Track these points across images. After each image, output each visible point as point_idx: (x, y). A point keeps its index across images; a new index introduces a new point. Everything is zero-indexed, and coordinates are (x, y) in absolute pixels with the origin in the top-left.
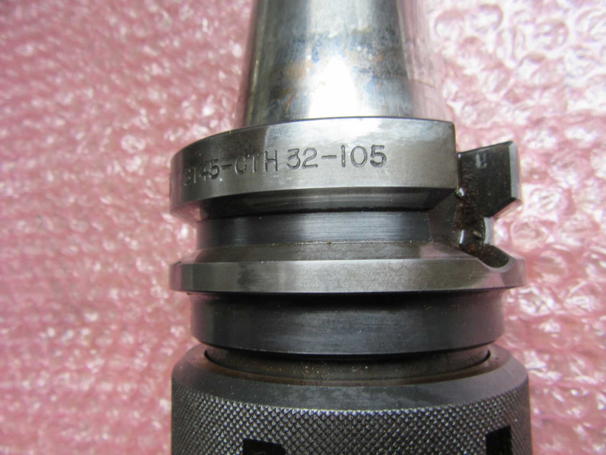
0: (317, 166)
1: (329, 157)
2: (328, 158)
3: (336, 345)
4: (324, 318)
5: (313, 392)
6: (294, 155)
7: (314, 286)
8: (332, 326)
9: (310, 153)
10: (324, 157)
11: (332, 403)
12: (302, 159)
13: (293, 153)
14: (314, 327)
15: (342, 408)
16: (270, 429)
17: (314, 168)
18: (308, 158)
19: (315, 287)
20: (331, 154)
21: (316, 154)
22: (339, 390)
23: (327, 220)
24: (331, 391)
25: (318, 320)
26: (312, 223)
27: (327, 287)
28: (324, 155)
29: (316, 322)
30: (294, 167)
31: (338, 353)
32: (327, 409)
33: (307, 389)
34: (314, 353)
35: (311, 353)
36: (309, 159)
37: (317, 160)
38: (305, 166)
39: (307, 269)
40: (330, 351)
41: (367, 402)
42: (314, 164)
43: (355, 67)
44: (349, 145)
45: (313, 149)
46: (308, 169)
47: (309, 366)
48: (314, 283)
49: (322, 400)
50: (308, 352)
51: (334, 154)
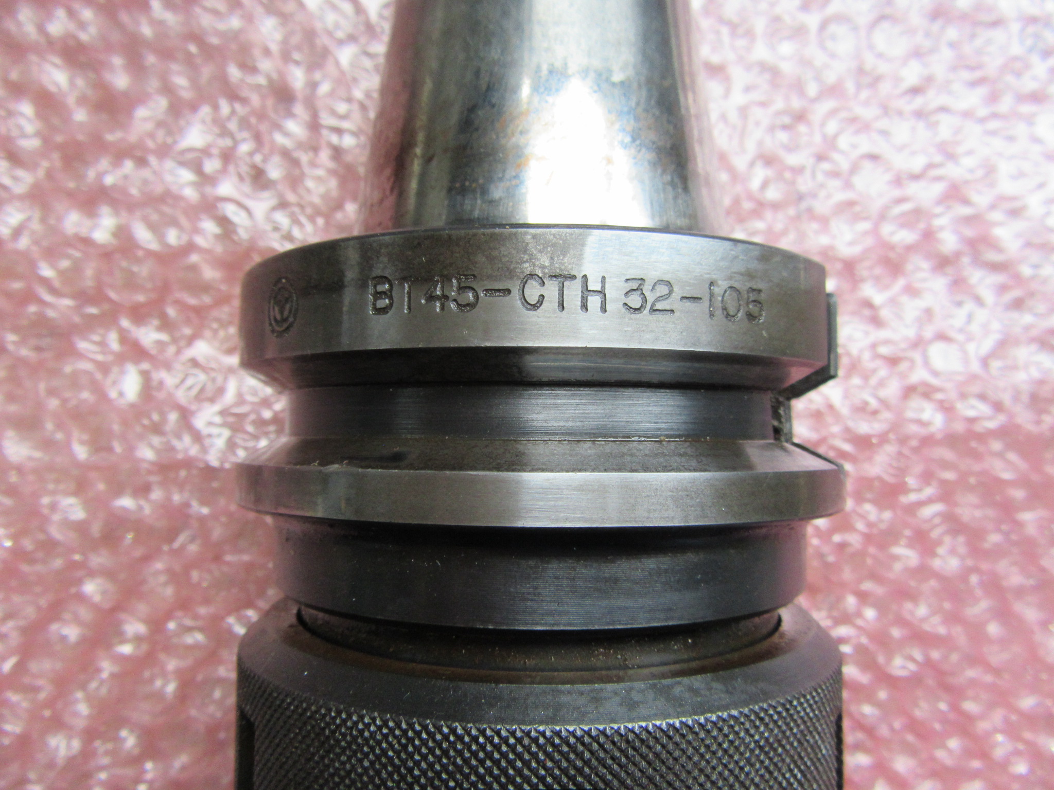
0: (672, 311)
1: (692, 300)
2: (690, 302)
3: (670, 609)
4: (652, 566)
5: (641, 691)
6: (637, 289)
7: (666, 515)
8: (663, 580)
9: (663, 290)
10: (684, 298)
11: (679, 707)
12: (651, 298)
13: (635, 285)
14: (635, 582)
15: (696, 714)
16: (581, 765)
17: (668, 316)
18: (659, 297)
19: (668, 517)
20: (695, 296)
21: (671, 291)
22: (679, 683)
23: (653, 401)
24: (668, 686)
25: (643, 570)
26: (630, 405)
27: (687, 516)
28: (684, 295)
29: (638, 574)
30: (636, 309)
31: (671, 623)
32: (674, 717)
33: (632, 689)
34: (635, 626)
35: (629, 626)
36: (661, 299)
37: (673, 302)
38: (653, 310)
39: (655, 487)
40: (659, 620)
41: (726, 699)
42: (668, 308)
43: (654, 143)
44: (720, 282)
45: (668, 283)
46: (658, 316)
47: (605, 649)
48: (667, 510)
49: (661, 703)
50: (626, 624)
51: (699, 296)
